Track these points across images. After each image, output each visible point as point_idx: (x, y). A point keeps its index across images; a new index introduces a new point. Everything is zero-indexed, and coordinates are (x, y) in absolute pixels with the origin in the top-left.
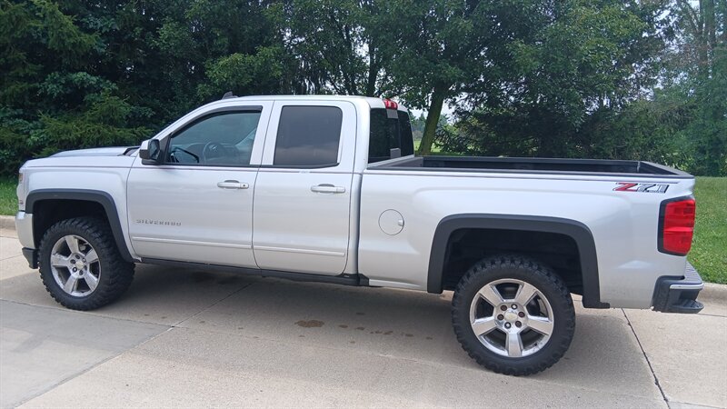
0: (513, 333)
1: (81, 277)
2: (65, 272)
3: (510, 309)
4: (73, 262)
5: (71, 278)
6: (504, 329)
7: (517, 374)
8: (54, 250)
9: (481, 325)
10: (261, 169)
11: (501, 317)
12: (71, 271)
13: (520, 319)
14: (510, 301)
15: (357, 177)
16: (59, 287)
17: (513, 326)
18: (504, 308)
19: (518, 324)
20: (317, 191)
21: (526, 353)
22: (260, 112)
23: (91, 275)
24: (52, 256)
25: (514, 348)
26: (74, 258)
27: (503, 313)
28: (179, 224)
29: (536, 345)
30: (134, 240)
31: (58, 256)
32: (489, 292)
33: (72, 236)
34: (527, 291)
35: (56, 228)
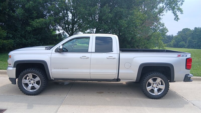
0: (156, 90)
1: (33, 86)
2: (27, 85)
3: (155, 84)
4: (30, 81)
5: (29, 86)
6: (153, 89)
7: (157, 99)
8: (23, 78)
9: (149, 88)
10: (92, 53)
11: (153, 86)
12: (29, 84)
13: (157, 86)
14: (155, 82)
15: (118, 55)
16: (25, 89)
17: (156, 88)
18: (153, 84)
19: (157, 87)
20: (108, 58)
21: (159, 94)
22: (90, 38)
23: (37, 85)
24: (23, 80)
25: (156, 93)
26: (30, 80)
27: (153, 85)
28: (68, 69)
29: (161, 92)
30: (53, 74)
31: (25, 80)
32: (151, 81)
33: (30, 74)
34: (159, 80)
35: (25, 71)
